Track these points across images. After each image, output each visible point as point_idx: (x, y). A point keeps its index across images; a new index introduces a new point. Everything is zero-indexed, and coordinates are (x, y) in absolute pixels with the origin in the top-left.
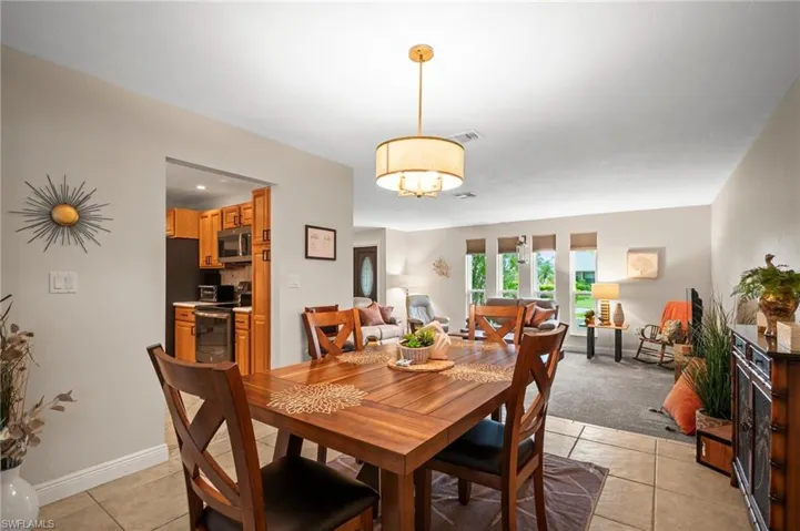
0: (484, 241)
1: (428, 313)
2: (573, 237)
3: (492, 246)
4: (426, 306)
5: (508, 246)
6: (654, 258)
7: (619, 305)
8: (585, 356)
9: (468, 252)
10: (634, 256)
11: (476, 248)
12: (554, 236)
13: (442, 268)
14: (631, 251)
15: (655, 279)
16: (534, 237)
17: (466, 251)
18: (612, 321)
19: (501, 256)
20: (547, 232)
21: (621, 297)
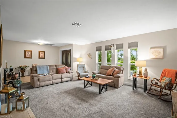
0: (101, 47)
1: (84, 70)
2: (129, 44)
3: (103, 48)
4: (84, 67)
5: (108, 48)
6: (161, 50)
7: (146, 69)
8: (132, 88)
9: (97, 51)
10: (152, 50)
11: (99, 49)
12: (123, 44)
13: (90, 56)
14: (151, 48)
15: (161, 59)
16: (116, 45)
17: (96, 50)
18: (143, 75)
19: (106, 51)
20: (120, 43)
21: (147, 66)
